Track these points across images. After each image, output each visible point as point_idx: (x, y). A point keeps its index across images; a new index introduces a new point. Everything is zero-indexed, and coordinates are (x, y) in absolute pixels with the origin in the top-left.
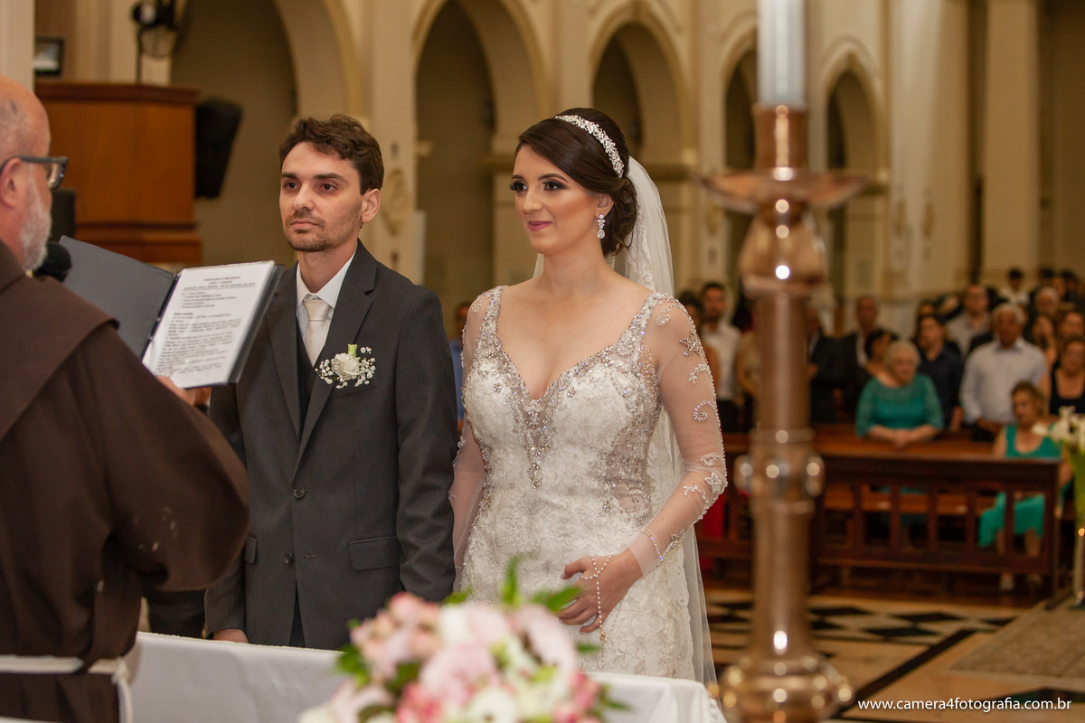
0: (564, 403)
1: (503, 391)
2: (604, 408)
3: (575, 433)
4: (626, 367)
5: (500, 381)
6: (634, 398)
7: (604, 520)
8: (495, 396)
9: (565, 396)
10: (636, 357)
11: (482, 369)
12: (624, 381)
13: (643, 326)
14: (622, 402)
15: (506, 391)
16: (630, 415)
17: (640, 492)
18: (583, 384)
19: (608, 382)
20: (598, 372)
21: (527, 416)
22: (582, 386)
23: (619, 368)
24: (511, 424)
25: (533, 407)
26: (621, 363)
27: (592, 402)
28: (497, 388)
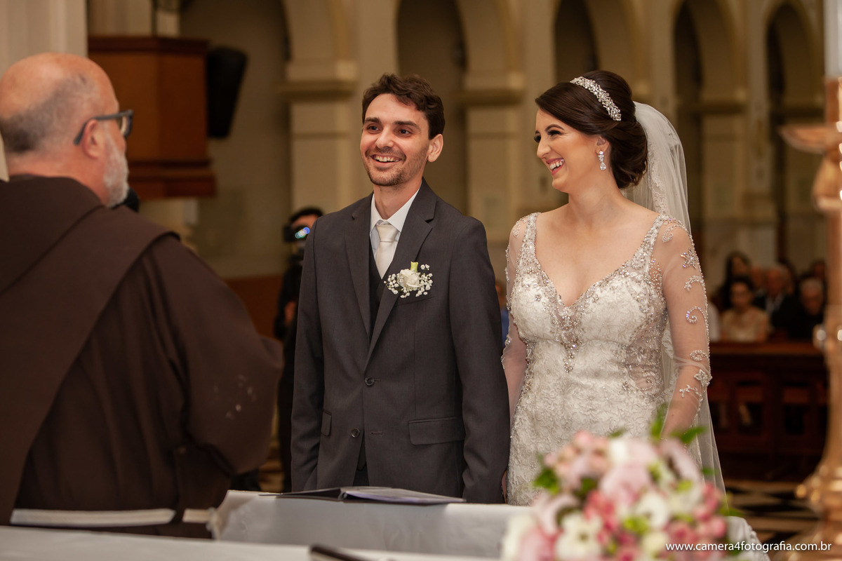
0: (590, 307)
1: (542, 300)
2: (621, 310)
3: (600, 331)
4: (639, 278)
5: (540, 292)
6: (646, 302)
7: (623, 397)
8: (536, 304)
9: (591, 302)
10: (647, 269)
11: (525, 282)
12: (637, 288)
13: (652, 243)
14: (636, 305)
15: (545, 299)
16: (644, 316)
17: (654, 374)
18: (605, 292)
19: (624, 289)
20: (617, 282)
21: (562, 320)
22: (605, 294)
23: (633, 279)
24: (548, 327)
25: (566, 312)
26: (634, 274)
27: (612, 306)
28: (538, 297)
